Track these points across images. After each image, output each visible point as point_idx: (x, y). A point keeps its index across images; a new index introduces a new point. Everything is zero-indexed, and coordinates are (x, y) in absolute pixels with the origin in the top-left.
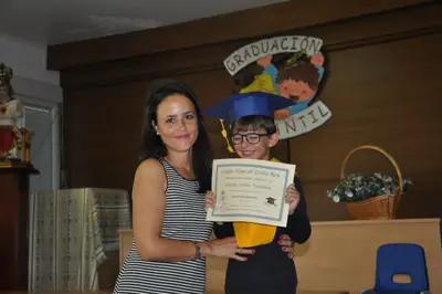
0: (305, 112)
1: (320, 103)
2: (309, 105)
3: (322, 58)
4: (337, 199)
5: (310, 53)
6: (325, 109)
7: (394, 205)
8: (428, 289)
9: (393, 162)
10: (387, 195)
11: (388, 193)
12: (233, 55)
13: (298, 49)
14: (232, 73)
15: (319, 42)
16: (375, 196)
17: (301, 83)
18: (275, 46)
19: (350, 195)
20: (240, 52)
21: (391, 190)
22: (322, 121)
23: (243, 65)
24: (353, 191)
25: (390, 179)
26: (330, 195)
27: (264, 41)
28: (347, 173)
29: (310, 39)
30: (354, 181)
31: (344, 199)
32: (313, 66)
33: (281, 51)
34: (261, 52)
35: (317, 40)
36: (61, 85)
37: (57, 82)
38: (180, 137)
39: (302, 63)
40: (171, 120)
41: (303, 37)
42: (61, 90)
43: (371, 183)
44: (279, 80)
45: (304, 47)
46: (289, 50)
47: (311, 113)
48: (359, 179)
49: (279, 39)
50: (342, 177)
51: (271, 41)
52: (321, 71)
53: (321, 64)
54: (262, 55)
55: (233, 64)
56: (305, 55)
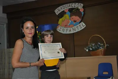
0: (78, 25)
1: (82, 23)
2: (79, 23)
3: (83, 10)
4: (87, 50)
5: (79, 8)
6: (84, 24)
7: (104, 52)
8: (113, 76)
9: (103, 39)
10: (102, 49)
11: (102, 48)
12: (57, 9)
13: (76, 7)
14: (57, 14)
15: (82, 5)
16: (98, 49)
17: (77, 17)
18: (69, 6)
19: (91, 49)
20: (59, 8)
21: (103, 47)
22: (83, 28)
23: (60, 12)
24: (92, 48)
25: (102, 45)
26: (85, 49)
27: (66, 5)
28: (90, 43)
29: (80, 4)
30: (92, 45)
31: (89, 50)
32: (80, 12)
33: (71, 7)
34: (65, 8)
35: (82, 4)
36: (7, 18)
37: (6, 17)
38: (29, 34)
39: (77, 11)
40: (27, 28)
41: (78, 3)
42: (7, 19)
43: (97, 46)
44: (70, 16)
45: (78, 6)
46: (73, 7)
47: (80, 26)
48: (94, 44)
49: (71, 4)
50: (89, 44)
51: (68, 5)
52: (83, 13)
53: (83, 11)
54: (66, 9)
55: (57, 11)
56: (78, 8)
